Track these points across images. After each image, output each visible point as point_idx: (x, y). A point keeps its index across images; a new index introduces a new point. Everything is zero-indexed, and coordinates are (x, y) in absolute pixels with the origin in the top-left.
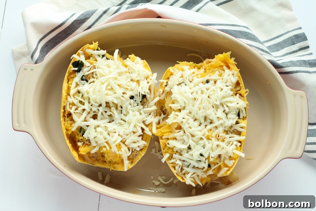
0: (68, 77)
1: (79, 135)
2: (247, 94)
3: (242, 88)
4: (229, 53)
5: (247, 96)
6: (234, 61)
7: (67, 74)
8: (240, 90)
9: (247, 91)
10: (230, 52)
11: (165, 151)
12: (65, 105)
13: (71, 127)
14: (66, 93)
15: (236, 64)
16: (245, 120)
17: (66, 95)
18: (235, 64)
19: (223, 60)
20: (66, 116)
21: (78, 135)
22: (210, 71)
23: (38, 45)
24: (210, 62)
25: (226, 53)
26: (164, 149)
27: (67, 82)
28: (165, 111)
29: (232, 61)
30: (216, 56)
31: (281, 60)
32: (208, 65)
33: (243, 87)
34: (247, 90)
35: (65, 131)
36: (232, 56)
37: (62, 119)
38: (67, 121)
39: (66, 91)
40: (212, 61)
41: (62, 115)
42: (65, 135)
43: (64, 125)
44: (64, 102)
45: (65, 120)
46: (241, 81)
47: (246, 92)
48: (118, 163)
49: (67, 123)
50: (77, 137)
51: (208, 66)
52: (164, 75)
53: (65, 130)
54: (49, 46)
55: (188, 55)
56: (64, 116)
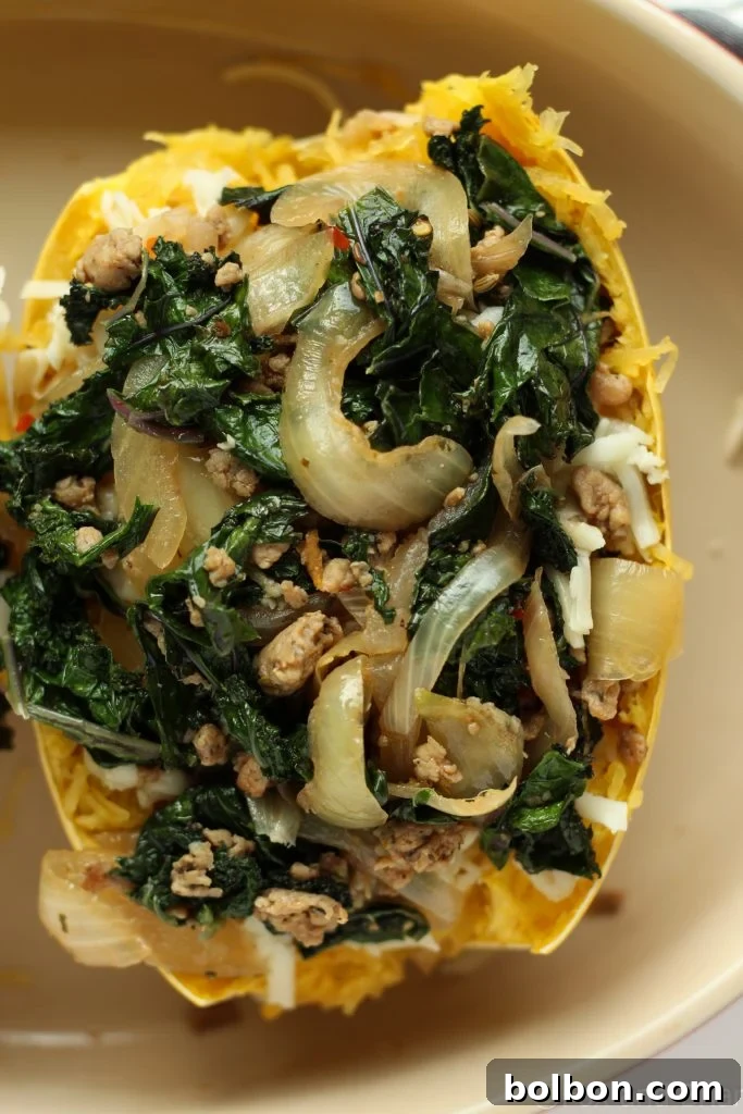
2: (667, 372)
3: (628, 330)
4: (519, 79)
5: (664, 393)
6: (565, 132)
8: (608, 347)
9: (665, 357)
10: (532, 69)
15: (579, 151)
18: (568, 152)
24: (377, 135)
25: (503, 79)
29: (547, 136)
30: (428, 86)
33: (632, 320)
34: (667, 346)
36: (542, 97)
40: (393, 129)
46: (620, 280)
47: (660, 361)
55: (234, 74)
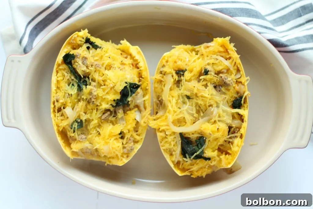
0: (57, 68)
1: (71, 132)
2: (248, 82)
3: (243, 76)
4: (228, 38)
5: (247, 85)
6: (234, 46)
7: (55, 67)
8: (240, 78)
10: (230, 37)
11: (162, 144)
12: (54, 100)
13: (62, 123)
14: (55, 86)
15: (236, 50)
16: (246, 110)
17: (56, 88)
19: (222, 44)
20: (56, 111)
21: (69, 131)
22: (208, 58)
23: (26, 30)
24: (208, 47)
25: (225, 38)
26: (161, 142)
27: (56, 74)
28: (161, 100)
29: (231, 47)
30: (214, 39)
31: (286, 36)
32: (206, 50)
33: (243, 74)
34: (248, 78)
35: (55, 128)
36: (231, 41)
37: (52, 115)
38: (58, 117)
39: (55, 85)
40: (210, 46)
41: (52, 110)
42: (56, 132)
43: (54, 121)
44: (54, 97)
45: (55, 116)
46: (242, 68)
47: (247, 80)
48: (113, 158)
49: (57, 119)
50: (68, 133)
51: (206, 52)
52: (159, 62)
53: (56, 126)
54: (38, 29)
56: (54, 111)
